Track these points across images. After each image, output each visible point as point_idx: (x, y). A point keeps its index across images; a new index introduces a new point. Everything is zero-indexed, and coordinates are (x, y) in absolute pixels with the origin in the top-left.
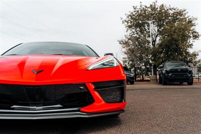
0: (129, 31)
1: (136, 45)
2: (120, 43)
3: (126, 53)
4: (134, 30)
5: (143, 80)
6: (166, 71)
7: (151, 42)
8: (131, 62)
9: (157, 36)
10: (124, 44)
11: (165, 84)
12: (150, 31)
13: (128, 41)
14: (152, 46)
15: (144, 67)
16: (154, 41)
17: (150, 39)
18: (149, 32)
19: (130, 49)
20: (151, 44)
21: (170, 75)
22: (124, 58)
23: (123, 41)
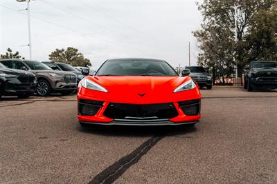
0: (207, 19)
1: (216, 38)
2: (195, 35)
3: (203, 49)
4: (213, 19)
5: (223, 84)
6: (253, 74)
7: (236, 34)
8: (208, 60)
9: (244, 26)
10: (200, 35)
11: (250, 90)
12: (236, 19)
13: (205, 33)
14: (236, 40)
15: (225, 67)
16: (240, 33)
17: (235, 30)
18: (234, 20)
19: (207, 43)
20: (236, 37)
21: (257, 79)
22: (200, 55)
23: (200, 32)
